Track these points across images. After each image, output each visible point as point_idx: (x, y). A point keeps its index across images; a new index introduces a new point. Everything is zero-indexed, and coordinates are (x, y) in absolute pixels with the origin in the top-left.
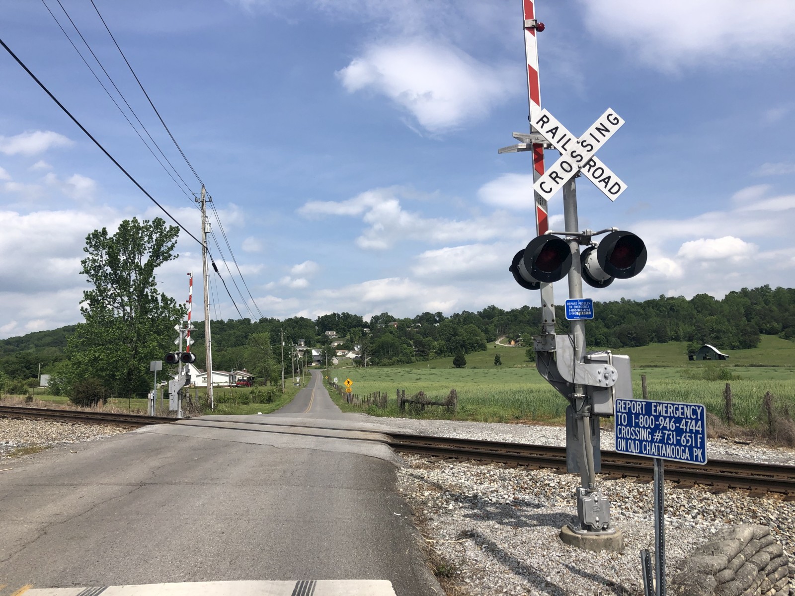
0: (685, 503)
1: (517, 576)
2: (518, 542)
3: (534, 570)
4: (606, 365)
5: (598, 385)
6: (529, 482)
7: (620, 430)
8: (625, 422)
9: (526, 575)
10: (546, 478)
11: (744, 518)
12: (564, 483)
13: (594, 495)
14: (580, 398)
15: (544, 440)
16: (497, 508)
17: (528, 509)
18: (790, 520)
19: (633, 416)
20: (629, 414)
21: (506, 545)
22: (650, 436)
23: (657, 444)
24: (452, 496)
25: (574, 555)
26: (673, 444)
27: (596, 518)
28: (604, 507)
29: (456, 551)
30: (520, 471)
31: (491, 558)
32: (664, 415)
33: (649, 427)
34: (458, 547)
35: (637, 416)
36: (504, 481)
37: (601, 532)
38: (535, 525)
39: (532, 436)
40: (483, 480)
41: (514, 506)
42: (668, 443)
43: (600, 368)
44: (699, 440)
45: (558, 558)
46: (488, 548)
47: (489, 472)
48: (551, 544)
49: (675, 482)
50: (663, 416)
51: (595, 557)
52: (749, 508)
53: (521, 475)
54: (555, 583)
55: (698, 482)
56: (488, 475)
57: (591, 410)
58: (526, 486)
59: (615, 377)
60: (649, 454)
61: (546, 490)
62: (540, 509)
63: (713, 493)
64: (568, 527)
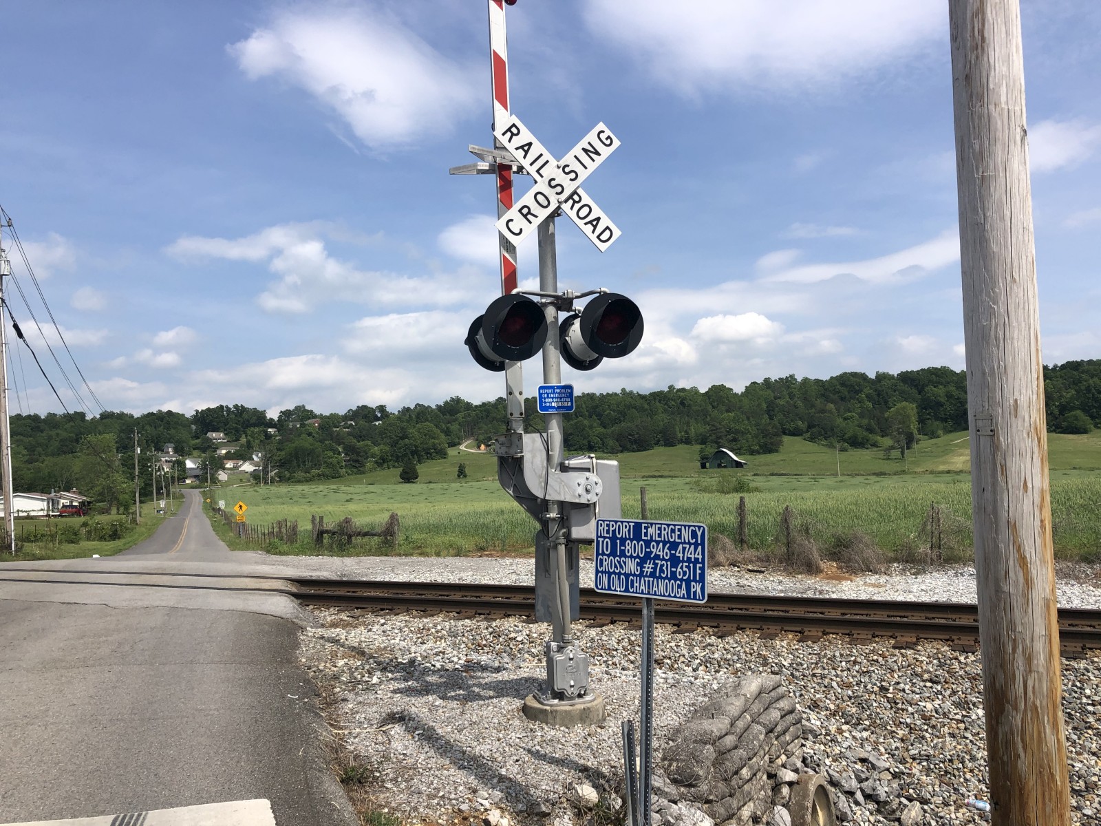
0: (685, 652)
1: (461, 772)
2: (466, 722)
3: (485, 761)
4: (587, 474)
5: (577, 501)
6: (488, 636)
7: (601, 560)
8: (607, 550)
9: (473, 768)
10: (512, 629)
11: (753, 667)
12: (535, 635)
13: (568, 651)
14: (554, 519)
15: (514, 577)
16: (441, 676)
17: (485, 675)
18: (805, 666)
19: (618, 541)
20: (614, 539)
21: (449, 729)
22: (639, 568)
23: (647, 579)
24: (379, 663)
25: (539, 734)
26: (666, 578)
27: (569, 682)
28: (581, 666)
29: (376, 744)
30: (478, 621)
31: (426, 749)
32: (657, 539)
33: (638, 556)
34: (380, 737)
35: (623, 541)
36: (456, 637)
37: (577, 700)
38: (491, 698)
39: (498, 572)
40: (425, 638)
41: (466, 672)
42: (660, 577)
43: (580, 478)
44: (698, 571)
45: (518, 740)
46: (423, 734)
47: (435, 626)
48: (511, 722)
49: (674, 625)
50: (655, 541)
51: (567, 735)
52: (759, 654)
53: (479, 627)
54: (511, 776)
55: (702, 623)
56: (433, 630)
57: (568, 536)
58: (484, 642)
59: (599, 489)
60: (636, 593)
61: (511, 646)
62: (500, 674)
63: (719, 637)
64: (534, 696)
